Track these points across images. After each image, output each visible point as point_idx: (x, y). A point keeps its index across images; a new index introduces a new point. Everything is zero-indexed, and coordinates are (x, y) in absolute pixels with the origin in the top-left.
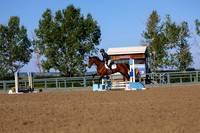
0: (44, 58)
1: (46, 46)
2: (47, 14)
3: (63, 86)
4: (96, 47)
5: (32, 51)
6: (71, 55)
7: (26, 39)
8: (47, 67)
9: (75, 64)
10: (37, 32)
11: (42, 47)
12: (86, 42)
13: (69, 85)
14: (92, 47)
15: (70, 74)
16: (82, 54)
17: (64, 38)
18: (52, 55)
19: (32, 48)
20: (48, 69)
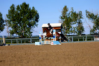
0: (11, 29)
1: (12, 23)
2: (12, 7)
3: (20, 42)
4: (37, 23)
5: (5, 25)
6: (24, 27)
7: (2, 19)
8: (12, 33)
9: (26, 32)
10: (7, 16)
11: (10, 23)
12: (32, 21)
13: (23, 42)
14: (35, 23)
15: (24, 37)
16: (30, 27)
17: (21, 19)
18: (15, 27)
19: (5, 23)
20: (13, 34)
